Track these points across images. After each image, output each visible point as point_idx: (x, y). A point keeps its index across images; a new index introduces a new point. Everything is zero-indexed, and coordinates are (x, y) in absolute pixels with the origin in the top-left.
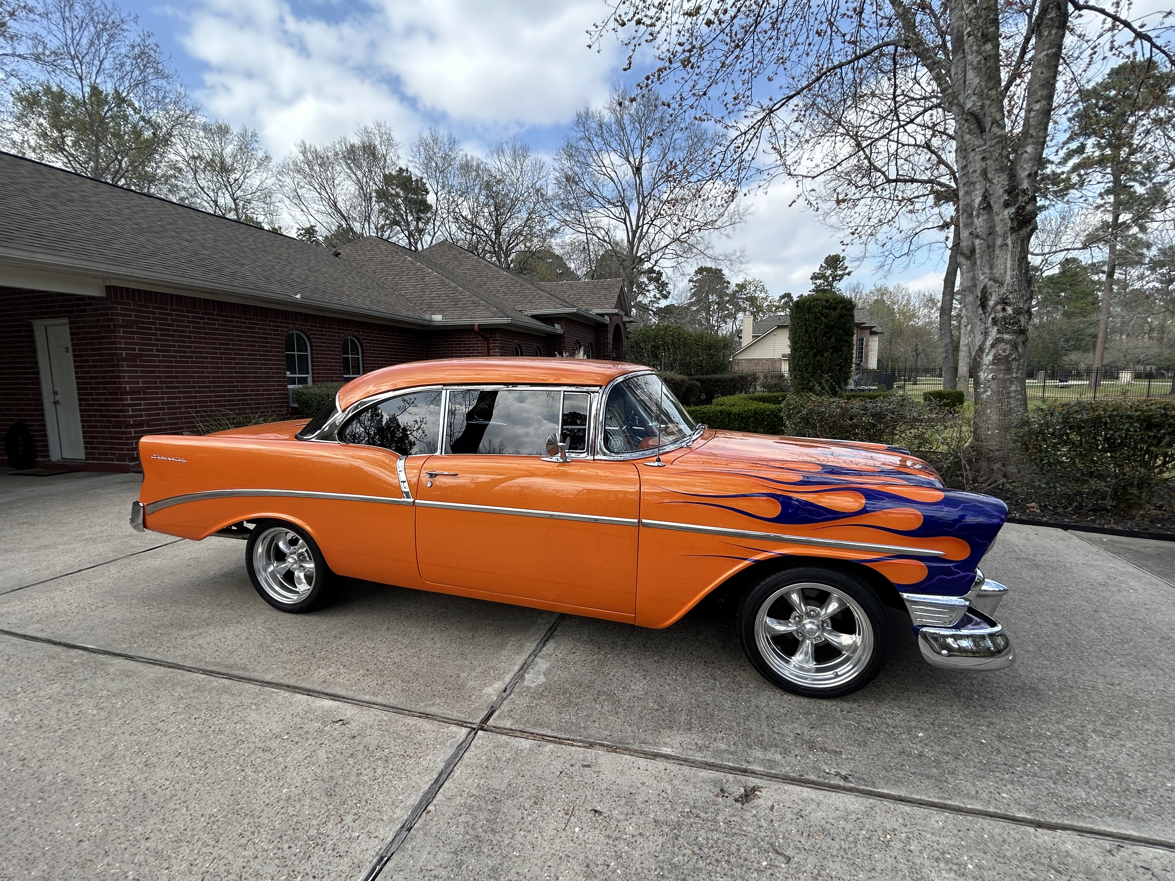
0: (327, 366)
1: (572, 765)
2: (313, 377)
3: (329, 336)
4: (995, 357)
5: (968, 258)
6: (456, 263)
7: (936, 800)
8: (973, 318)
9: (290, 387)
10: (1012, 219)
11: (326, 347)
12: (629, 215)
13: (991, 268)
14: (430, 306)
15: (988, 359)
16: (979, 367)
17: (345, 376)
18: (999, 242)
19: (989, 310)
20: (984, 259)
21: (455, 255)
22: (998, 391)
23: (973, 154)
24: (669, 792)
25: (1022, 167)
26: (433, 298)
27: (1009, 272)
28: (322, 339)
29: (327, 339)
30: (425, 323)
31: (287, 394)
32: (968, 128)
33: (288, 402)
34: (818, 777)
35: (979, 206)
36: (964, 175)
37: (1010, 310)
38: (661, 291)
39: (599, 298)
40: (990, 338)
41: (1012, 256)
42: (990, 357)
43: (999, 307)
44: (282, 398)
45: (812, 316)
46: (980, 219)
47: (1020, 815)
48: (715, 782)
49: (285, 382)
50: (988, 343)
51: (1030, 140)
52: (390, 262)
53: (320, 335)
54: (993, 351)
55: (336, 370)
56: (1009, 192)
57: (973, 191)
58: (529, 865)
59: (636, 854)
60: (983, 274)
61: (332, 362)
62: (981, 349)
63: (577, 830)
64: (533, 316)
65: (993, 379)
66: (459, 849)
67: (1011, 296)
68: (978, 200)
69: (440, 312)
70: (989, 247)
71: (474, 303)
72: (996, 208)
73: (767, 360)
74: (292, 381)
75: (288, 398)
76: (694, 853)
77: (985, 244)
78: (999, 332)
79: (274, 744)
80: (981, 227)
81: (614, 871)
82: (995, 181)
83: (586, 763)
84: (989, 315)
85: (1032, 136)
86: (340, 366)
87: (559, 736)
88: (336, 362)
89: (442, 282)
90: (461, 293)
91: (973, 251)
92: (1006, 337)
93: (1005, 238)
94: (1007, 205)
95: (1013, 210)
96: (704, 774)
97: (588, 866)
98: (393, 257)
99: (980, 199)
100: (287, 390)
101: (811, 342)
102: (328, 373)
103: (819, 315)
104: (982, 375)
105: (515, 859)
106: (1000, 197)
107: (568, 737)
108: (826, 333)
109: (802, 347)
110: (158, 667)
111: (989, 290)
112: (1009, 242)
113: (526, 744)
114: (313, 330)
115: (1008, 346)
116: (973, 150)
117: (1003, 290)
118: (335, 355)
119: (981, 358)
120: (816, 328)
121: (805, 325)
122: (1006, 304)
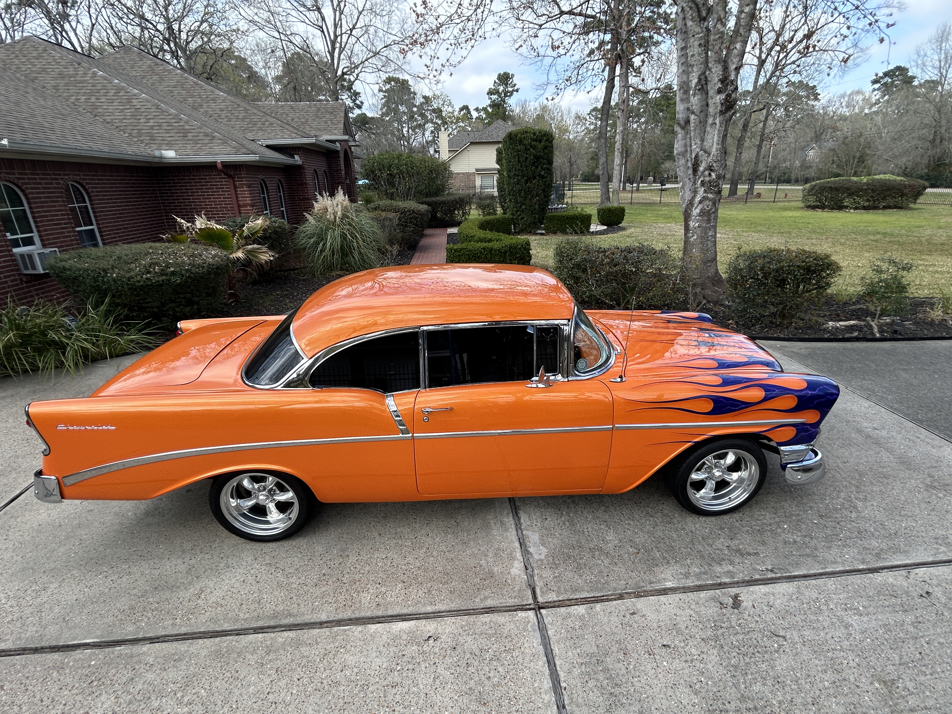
0: (53, 220)
1: (624, 616)
2: (40, 236)
3: (46, 184)
4: (701, 211)
5: (683, 128)
6: (155, 77)
7: (822, 571)
8: (684, 177)
9: (15, 250)
10: (722, 104)
11: (45, 197)
12: (325, 21)
13: (702, 140)
14: (153, 139)
15: (696, 211)
16: (689, 217)
17: (78, 229)
18: (710, 121)
19: (699, 174)
20: (697, 132)
21: (150, 66)
22: (701, 236)
23: (692, 40)
24: (694, 615)
25: (732, 60)
26: (152, 127)
27: (715, 146)
28: (38, 188)
29: (44, 188)
30: (156, 160)
31: (15, 260)
32: (691, 15)
33: (18, 270)
34: (760, 575)
35: (695, 87)
36: (683, 55)
37: (713, 175)
38: (354, 101)
39: (326, 122)
40: (698, 196)
41: (719, 134)
42: (698, 211)
43: (707, 173)
44: (10, 266)
45: (523, 147)
46: (696, 98)
47: (861, 567)
48: (713, 599)
49: (7, 246)
50: (698, 199)
51: (740, 38)
52: (74, 76)
53: (34, 184)
54: (700, 206)
55: (65, 224)
56: (722, 81)
57: (691, 73)
58: (658, 701)
59: (709, 666)
60: (695, 144)
61: (58, 215)
62: (691, 203)
63: (665, 663)
64: (268, 147)
65: (699, 227)
66: (608, 708)
67: (715, 165)
68: (695, 81)
69: (170, 146)
70: (700, 122)
71: (207, 135)
72: (711, 93)
73: (463, 174)
74: (16, 243)
75: (17, 265)
76: (739, 654)
77: (698, 120)
78: (705, 191)
79: (396, 677)
80: (696, 105)
81: (707, 684)
82: (713, 70)
83: (631, 612)
84: (699, 178)
85: (741, 35)
86: (69, 219)
87: (596, 595)
88: (62, 215)
89: (157, 107)
90: (187, 122)
91: (688, 122)
92: (710, 196)
93: (715, 119)
94: (719, 91)
95: (723, 96)
96: (703, 594)
97: (691, 687)
98: (76, 69)
99: (696, 80)
100: (13, 255)
101: (523, 171)
102: (56, 229)
103: (529, 147)
104: (692, 224)
105: (647, 700)
106: (715, 84)
107: (602, 594)
108: (535, 162)
109: (515, 175)
110: (201, 641)
111: (700, 159)
112: (717, 121)
113: (581, 609)
114: (24, 179)
115: (710, 203)
116: (693, 36)
117: (710, 159)
118: (59, 206)
119: (691, 211)
120: (526, 158)
121: (518, 155)
122: (711, 170)
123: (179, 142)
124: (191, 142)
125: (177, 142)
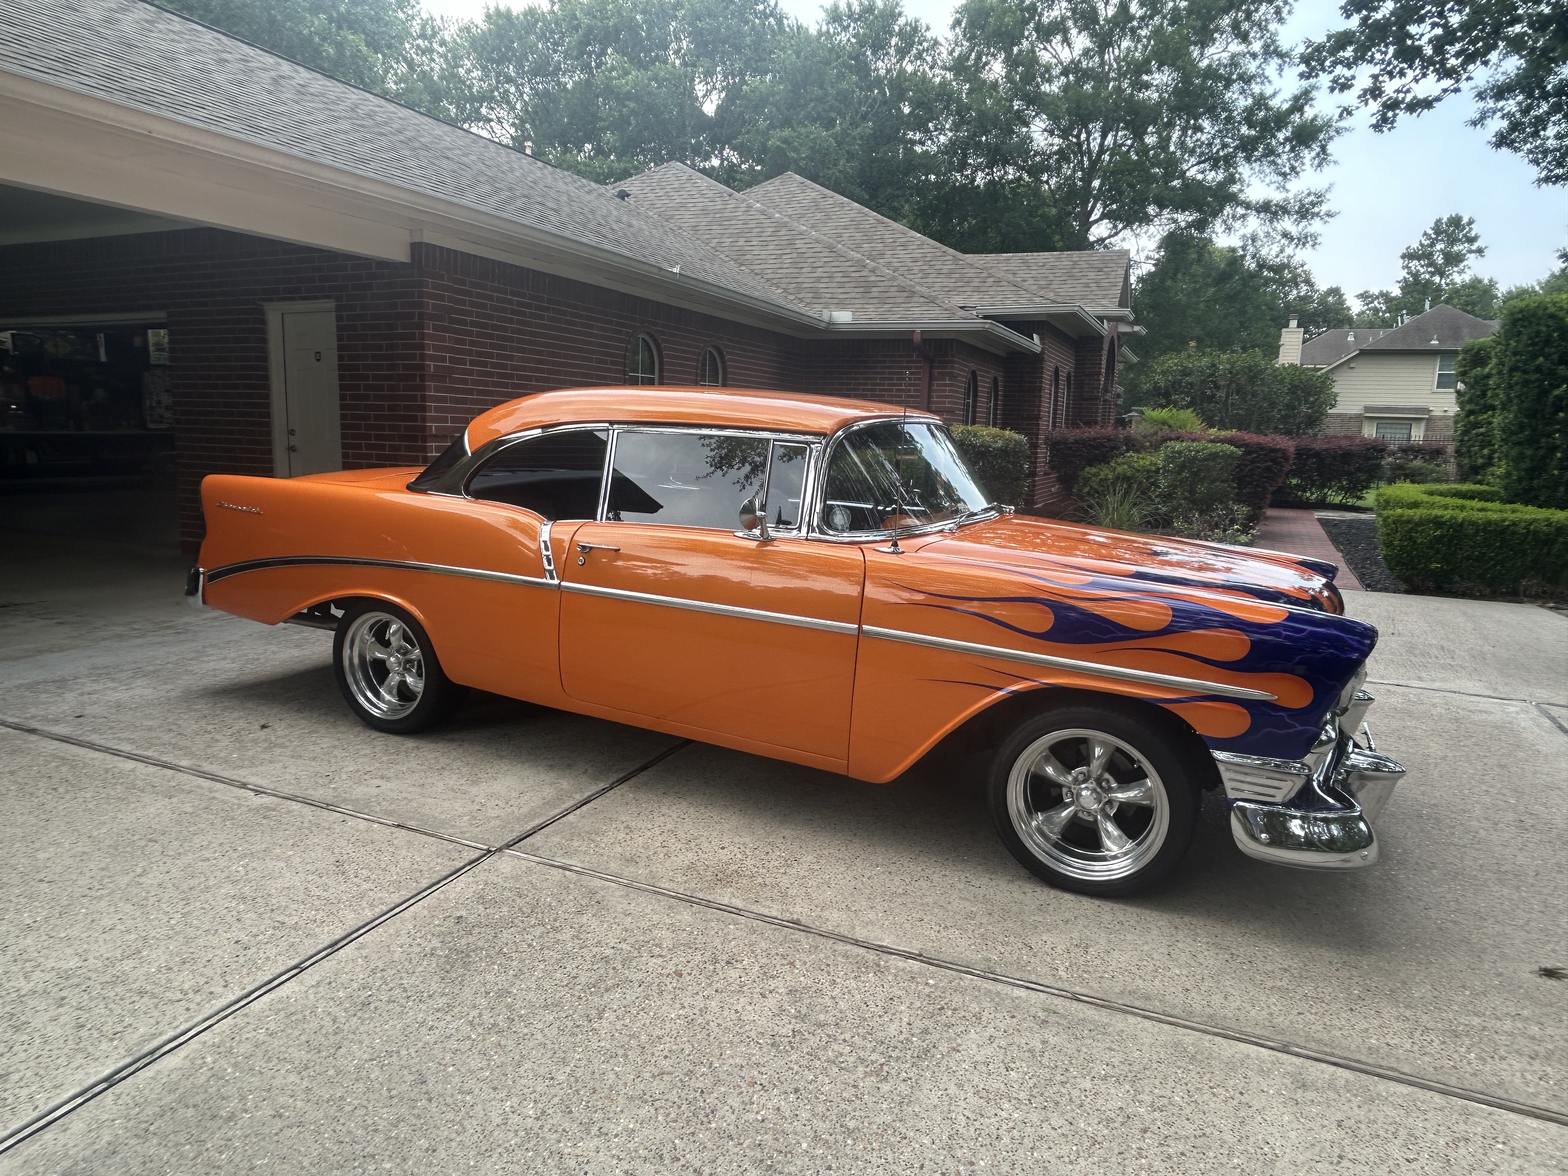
3: (685, 345)
28: (676, 350)
29: (681, 351)
53: (674, 343)
89: (831, 249)
90: (874, 271)
114: (665, 334)
123: (856, 301)
124: (875, 301)
125: (853, 301)
